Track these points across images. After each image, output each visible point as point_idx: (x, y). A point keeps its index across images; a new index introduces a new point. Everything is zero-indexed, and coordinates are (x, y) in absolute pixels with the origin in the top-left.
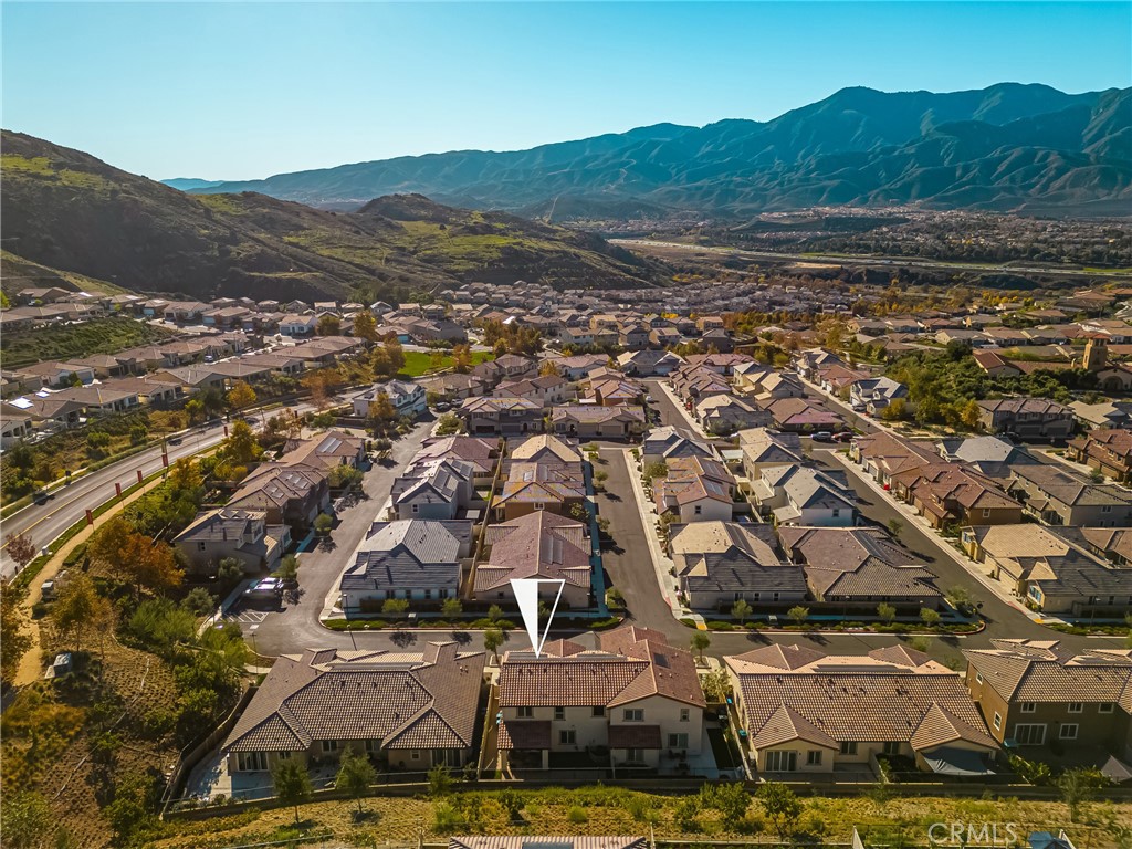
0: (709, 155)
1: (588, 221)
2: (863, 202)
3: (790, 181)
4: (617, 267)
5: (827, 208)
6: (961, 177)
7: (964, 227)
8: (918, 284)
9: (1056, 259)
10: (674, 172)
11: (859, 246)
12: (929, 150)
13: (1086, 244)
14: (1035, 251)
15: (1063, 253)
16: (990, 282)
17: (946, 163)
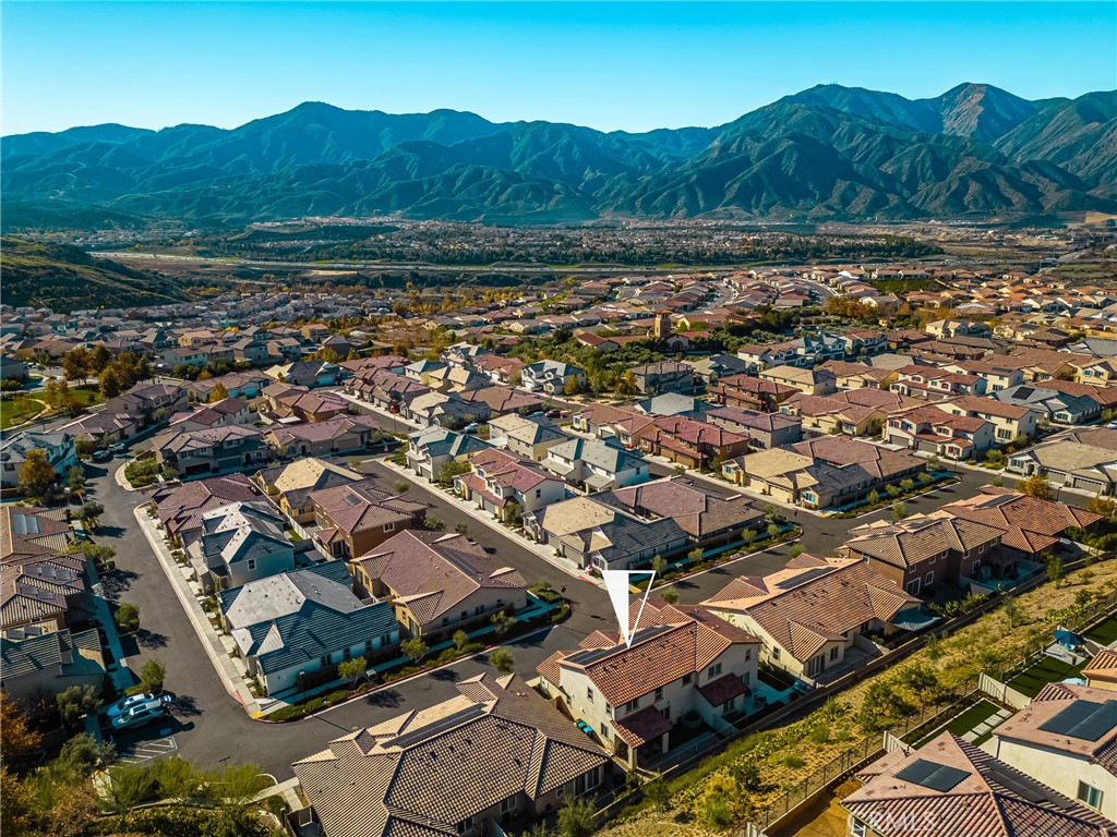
0: (176, 161)
1: (42, 233)
2: (348, 213)
3: (274, 191)
4: (124, 282)
5: (317, 218)
6: (429, 190)
7: (446, 235)
8: (429, 285)
9: (525, 259)
10: (137, 178)
11: (366, 253)
12: (395, 166)
13: (543, 246)
14: (510, 254)
15: (529, 255)
16: (485, 281)
17: (413, 176)
